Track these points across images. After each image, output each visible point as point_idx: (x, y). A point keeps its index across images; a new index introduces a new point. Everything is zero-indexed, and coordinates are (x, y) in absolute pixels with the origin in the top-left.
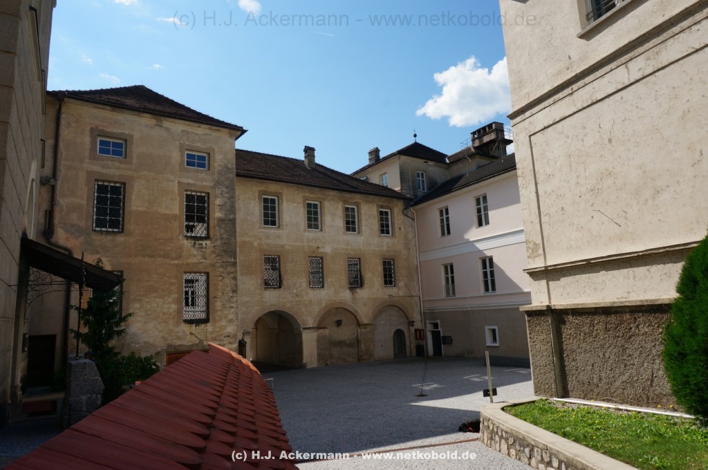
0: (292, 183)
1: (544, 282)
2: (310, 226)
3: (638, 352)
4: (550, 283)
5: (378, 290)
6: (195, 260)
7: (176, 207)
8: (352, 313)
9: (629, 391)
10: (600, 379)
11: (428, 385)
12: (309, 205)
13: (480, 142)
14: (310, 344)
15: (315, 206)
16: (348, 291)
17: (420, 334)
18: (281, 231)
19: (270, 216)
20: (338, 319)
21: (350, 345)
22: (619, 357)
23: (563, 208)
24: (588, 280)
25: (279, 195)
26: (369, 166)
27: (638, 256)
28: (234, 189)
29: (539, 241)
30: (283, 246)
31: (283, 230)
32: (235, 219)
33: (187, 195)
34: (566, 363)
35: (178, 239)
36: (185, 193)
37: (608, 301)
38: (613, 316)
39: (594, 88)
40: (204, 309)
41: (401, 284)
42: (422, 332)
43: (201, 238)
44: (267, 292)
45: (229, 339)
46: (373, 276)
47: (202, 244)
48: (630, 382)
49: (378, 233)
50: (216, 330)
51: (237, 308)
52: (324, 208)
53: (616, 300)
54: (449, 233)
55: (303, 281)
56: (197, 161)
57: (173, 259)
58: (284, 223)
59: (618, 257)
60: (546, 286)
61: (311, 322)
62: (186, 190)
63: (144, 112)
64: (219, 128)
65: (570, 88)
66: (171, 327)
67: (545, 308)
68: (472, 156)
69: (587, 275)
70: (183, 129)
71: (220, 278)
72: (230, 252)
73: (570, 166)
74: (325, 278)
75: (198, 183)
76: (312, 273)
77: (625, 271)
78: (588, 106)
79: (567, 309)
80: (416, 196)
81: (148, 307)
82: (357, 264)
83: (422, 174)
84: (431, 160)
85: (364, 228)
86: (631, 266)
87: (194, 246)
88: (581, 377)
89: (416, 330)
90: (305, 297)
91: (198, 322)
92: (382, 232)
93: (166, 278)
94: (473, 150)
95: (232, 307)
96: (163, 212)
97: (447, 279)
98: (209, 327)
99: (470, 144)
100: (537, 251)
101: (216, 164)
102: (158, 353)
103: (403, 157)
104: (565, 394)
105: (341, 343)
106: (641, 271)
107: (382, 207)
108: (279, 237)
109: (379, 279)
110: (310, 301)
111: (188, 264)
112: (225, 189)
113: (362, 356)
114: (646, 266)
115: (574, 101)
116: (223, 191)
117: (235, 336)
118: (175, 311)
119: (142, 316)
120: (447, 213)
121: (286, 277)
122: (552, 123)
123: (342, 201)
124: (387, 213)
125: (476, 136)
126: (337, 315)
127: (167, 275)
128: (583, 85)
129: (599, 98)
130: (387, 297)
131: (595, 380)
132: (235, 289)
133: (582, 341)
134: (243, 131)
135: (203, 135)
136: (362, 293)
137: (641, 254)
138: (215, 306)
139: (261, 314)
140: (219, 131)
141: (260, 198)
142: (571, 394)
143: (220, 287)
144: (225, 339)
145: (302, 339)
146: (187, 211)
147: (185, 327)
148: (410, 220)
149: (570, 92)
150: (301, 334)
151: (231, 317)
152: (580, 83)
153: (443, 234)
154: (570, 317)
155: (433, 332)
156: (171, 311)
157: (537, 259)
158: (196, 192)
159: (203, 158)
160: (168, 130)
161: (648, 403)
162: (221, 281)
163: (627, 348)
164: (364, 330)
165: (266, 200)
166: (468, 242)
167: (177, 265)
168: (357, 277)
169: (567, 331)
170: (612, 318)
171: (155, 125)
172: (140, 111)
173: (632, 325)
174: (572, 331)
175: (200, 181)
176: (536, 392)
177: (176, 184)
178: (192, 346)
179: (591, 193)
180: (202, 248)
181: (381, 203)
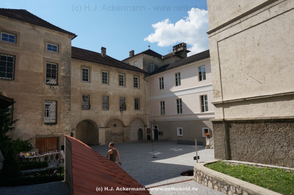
0: (96, 62)
1: (221, 108)
2: (103, 82)
3: (267, 140)
4: (224, 109)
5: (132, 111)
6: (51, 95)
7: (42, 69)
8: (121, 121)
9: (262, 157)
10: (248, 152)
11: (156, 153)
12: (103, 73)
13: (176, 51)
14: (102, 134)
15: (106, 74)
16: (119, 112)
17: (149, 131)
18: (90, 84)
19: (86, 78)
20: (115, 124)
21: (120, 135)
22: (257, 142)
23: (232, 75)
24: (243, 108)
25: (90, 68)
26: (129, 58)
27: (270, 97)
28: (70, 63)
29: (220, 90)
30: (91, 91)
31: (91, 83)
32: (70, 76)
33: (47, 64)
34: (231, 145)
35: (42, 85)
36: (46, 63)
37: (253, 117)
38: (256, 124)
39: (252, 20)
40: (54, 118)
41: (142, 109)
42: (150, 130)
43: (54, 85)
44: (83, 111)
45: (66, 132)
46: (130, 105)
47: (54, 88)
48: (263, 153)
49: (133, 87)
50: (61, 128)
51: (70, 118)
52: (110, 75)
53: (258, 117)
54: (163, 88)
55: (99, 106)
56: (53, 48)
57: (39, 94)
58: (92, 81)
59: (260, 98)
60: (222, 110)
61: (103, 125)
62: (47, 62)
63: (26, 22)
64: (63, 33)
65: (240, 20)
66: (38, 126)
67: (222, 120)
68: (173, 56)
69: (243, 105)
70: (46, 32)
71: (63, 104)
72: (68, 92)
73: (237, 56)
74: (109, 106)
75: (53, 59)
76: (103, 103)
77: (263, 104)
78: (248, 29)
79: (232, 121)
80: (149, 71)
81: (27, 116)
82: (123, 100)
83: (152, 63)
84: (156, 57)
85: (127, 85)
86: (266, 102)
87: (50, 88)
88: (238, 151)
89: (147, 129)
90: (100, 114)
91: (51, 124)
92: (135, 86)
93: (36, 103)
94: (174, 54)
95: (68, 117)
96: (35, 71)
97: (161, 107)
98: (57, 126)
99: (172, 51)
100: (218, 94)
101: (62, 50)
102: (31, 139)
103: (145, 55)
104: (230, 158)
105: (116, 134)
106: (271, 104)
107: (135, 76)
108: (89, 86)
109: (133, 107)
110: (103, 116)
111: (47, 97)
112: (66, 63)
113: (124, 140)
114: (273, 101)
115: (241, 26)
116: (65, 63)
117: (69, 131)
118: (40, 119)
119: (23, 121)
120: (163, 80)
121: (92, 105)
122: (229, 36)
123: (118, 72)
124: (137, 78)
125: (175, 48)
126: (114, 122)
127: (37, 101)
128: (246, 18)
129: (254, 25)
130: (136, 114)
131: (245, 153)
132: (70, 109)
133: (239, 135)
134: (75, 36)
135: (55, 36)
136: (125, 113)
137: (272, 96)
138: (60, 117)
139: (80, 121)
140: (64, 35)
141: (81, 68)
142: (232, 158)
143: (62, 108)
144: (64, 132)
145: (98, 132)
146: (47, 72)
147: (45, 127)
148: (147, 82)
149: (239, 22)
150: (98, 130)
151: (67, 122)
152: (245, 18)
153: (161, 88)
154: (234, 124)
155: (154, 130)
156: (38, 118)
157: (218, 98)
158: (52, 63)
159: (56, 47)
160: (38, 32)
161: (271, 163)
162: (63, 105)
163: (262, 138)
164: (126, 129)
165: (84, 70)
166: (171, 92)
167: (41, 97)
168: (123, 105)
169: (232, 130)
170: (255, 125)
171: (32, 29)
172: (24, 21)
173: (265, 128)
174: (235, 131)
175: (54, 58)
176: (215, 158)
177: (42, 58)
178: (48, 135)
179: (247, 68)
180: (54, 89)
181: (134, 74)
